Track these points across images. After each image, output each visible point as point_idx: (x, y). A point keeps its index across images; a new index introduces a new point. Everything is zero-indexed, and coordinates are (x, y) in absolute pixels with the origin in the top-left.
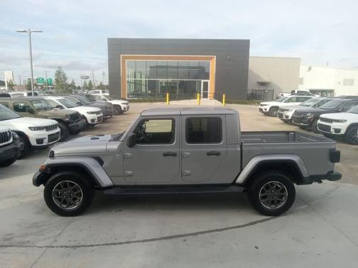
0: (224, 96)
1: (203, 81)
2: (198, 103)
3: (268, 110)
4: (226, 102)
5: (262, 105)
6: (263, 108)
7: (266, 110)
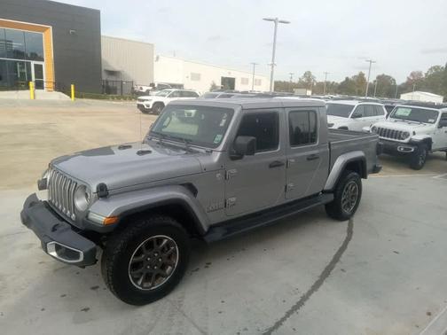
0: (72, 87)
1: (33, 63)
2: (32, 97)
3: (151, 107)
4: (75, 96)
5: (143, 101)
6: (144, 103)
7: (148, 106)
